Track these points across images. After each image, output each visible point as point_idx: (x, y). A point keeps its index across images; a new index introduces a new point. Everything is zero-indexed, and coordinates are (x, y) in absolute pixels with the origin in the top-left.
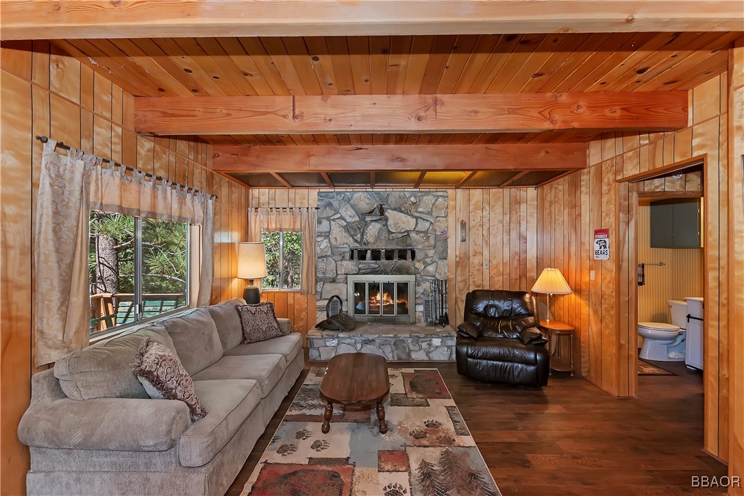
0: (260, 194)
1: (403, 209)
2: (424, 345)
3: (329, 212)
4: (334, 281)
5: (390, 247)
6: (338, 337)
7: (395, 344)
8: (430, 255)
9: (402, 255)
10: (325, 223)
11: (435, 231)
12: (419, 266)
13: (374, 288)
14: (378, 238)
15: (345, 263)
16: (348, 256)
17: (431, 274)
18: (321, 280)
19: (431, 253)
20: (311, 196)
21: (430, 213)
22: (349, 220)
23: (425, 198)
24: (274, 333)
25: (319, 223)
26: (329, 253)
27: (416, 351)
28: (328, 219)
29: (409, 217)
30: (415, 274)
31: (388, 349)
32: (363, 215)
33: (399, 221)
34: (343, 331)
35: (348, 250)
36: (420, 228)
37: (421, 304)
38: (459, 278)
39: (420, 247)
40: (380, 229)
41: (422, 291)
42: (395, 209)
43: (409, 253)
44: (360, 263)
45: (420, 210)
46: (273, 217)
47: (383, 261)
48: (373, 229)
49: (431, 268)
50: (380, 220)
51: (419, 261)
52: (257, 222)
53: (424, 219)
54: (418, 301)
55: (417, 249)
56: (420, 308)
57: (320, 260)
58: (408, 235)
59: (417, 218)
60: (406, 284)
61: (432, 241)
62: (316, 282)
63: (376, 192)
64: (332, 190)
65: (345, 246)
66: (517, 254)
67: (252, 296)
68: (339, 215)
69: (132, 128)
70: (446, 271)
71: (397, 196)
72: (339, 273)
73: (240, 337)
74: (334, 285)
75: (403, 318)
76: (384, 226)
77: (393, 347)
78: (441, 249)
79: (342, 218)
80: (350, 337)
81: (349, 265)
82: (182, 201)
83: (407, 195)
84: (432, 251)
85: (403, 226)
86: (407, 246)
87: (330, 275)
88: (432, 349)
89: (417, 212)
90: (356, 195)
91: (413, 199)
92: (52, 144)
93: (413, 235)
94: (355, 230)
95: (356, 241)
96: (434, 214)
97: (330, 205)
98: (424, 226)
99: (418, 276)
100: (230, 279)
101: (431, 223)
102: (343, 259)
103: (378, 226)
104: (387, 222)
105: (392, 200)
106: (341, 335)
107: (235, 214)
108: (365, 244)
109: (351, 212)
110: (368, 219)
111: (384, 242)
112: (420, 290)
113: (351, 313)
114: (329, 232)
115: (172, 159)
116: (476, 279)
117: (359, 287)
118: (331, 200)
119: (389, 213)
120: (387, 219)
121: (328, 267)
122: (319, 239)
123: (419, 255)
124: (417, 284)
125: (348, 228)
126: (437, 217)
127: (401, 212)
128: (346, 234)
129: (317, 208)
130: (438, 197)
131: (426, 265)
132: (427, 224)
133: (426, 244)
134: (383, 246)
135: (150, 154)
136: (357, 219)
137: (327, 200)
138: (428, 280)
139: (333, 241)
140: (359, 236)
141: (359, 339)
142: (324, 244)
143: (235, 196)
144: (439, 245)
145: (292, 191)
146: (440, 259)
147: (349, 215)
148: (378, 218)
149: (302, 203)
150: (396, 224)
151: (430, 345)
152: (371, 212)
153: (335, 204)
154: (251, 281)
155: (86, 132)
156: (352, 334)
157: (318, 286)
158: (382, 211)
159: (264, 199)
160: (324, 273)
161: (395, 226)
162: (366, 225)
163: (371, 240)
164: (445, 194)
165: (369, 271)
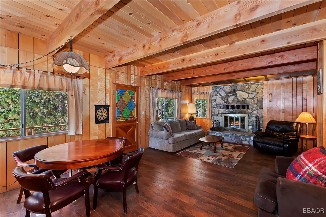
0: (195, 89)
1: (243, 90)
2: (247, 139)
3: (216, 93)
4: (217, 115)
5: (238, 104)
6: (216, 133)
7: (236, 137)
8: (255, 107)
9: (244, 107)
10: (214, 97)
11: (257, 98)
12: (250, 111)
13: (232, 118)
14: (233, 101)
15: (221, 110)
16: (222, 107)
17: (255, 114)
18: (213, 115)
19: (255, 106)
20: (210, 89)
21: (255, 91)
22: (223, 95)
23: (253, 85)
24: (195, 128)
25: (213, 97)
26: (216, 106)
27: (244, 141)
28: (215, 95)
29: (246, 93)
30: (248, 114)
31: (233, 139)
32: (227, 93)
33: (241, 95)
34: (218, 131)
35: (222, 105)
36: (250, 97)
37: (251, 125)
38: (269, 116)
39: (250, 104)
40: (234, 98)
41: (251, 120)
42: (240, 91)
43: (246, 106)
44: (226, 110)
45: (250, 90)
46: (198, 96)
47: (236, 109)
48: (231, 98)
49: (255, 112)
50: (233, 95)
51: (250, 109)
52: (194, 98)
53: (252, 94)
54: (249, 124)
55: (249, 105)
56: (251, 127)
57: (213, 109)
58: (245, 100)
59: (249, 93)
60: (244, 118)
61: (256, 102)
62: (212, 116)
63: (232, 85)
64: (217, 86)
65: (221, 104)
66: (301, 106)
67: (192, 118)
68: (219, 94)
69: (163, 81)
70: (262, 113)
71: (241, 86)
72: (219, 113)
73: (186, 128)
74: (217, 117)
75: (243, 130)
76: (235, 97)
77: (235, 138)
78: (260, 105)
79: (220, 95)
80: (220, 133)
81: (222, 110)
82: (173, 95)
83: (245, 85)
84: (256, 106)
85: (243, 96)
86: (245, 104)
87: (216, 114)
88: (251, 141)
89: (249, 91)
90: (225, 87)
91: (247, 86)
92: (152, 88)
93: (247, 100)
94: (225, 99)
95: (225, 102)
96: (257, 91)
97: (216, 91)
98: (252, 96)
99: (250, 115)
100: (186, 113)
101: (255, 95)
102: (220, 108)
103: (233, 97)
104: (237, 95)
105: (239, 87)
106: (217, 132)
107: (187, 96)
108: (228, 103)
109: (223, 92)
110: (229, 95)
111: (235, 103)
112: (250, 120)
113: (223, 126)
114: (216, 100)
115: (171, 85)
116: (277, 117)
117: (226, 118)
118: (217, 89)
119: (238, 92)
120: (236, 94)
121: (216, 111)
122: (212, 102)
123: (250, 107)
124: (249, 118)
125: (222, 98)
126: (258, 93)
127: (243, 91)
128: (222, 100)
129: (212, 92)
130: (259, 85)
131: (253, 111)
132: (253, 96)
133: (253, 103)
134: (235, 104)
135: (166, 85)
136: (225, 95)
137: (215, 89)
138: (254, 117)
139: (217, 102)
140: (226, 100)
141: (223, 134)
142: (214, 103)
143: (187, 91)
144: (259, 103)
145: (204, 87)
146: (259, 108)
147: (222, 93)
148: (233, 94)
149: (207, 91)
150: (240, 96)
151: (250, 139)
152: (230, 92)
153: (218, 90)
154: (192, 114)
155: (156, 84)
156: (221, 132)
157: (212, 117)
158: (234, 91)
159: (196, 90)
160: (214, 113)
161: (240, 97)
162: (229, 96)
163: (231, 102)
164: (262, 83)
165: (229, 112)
